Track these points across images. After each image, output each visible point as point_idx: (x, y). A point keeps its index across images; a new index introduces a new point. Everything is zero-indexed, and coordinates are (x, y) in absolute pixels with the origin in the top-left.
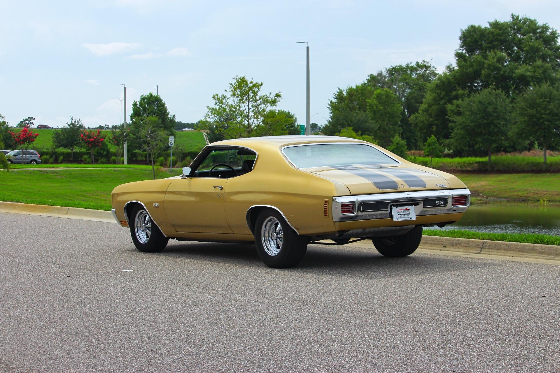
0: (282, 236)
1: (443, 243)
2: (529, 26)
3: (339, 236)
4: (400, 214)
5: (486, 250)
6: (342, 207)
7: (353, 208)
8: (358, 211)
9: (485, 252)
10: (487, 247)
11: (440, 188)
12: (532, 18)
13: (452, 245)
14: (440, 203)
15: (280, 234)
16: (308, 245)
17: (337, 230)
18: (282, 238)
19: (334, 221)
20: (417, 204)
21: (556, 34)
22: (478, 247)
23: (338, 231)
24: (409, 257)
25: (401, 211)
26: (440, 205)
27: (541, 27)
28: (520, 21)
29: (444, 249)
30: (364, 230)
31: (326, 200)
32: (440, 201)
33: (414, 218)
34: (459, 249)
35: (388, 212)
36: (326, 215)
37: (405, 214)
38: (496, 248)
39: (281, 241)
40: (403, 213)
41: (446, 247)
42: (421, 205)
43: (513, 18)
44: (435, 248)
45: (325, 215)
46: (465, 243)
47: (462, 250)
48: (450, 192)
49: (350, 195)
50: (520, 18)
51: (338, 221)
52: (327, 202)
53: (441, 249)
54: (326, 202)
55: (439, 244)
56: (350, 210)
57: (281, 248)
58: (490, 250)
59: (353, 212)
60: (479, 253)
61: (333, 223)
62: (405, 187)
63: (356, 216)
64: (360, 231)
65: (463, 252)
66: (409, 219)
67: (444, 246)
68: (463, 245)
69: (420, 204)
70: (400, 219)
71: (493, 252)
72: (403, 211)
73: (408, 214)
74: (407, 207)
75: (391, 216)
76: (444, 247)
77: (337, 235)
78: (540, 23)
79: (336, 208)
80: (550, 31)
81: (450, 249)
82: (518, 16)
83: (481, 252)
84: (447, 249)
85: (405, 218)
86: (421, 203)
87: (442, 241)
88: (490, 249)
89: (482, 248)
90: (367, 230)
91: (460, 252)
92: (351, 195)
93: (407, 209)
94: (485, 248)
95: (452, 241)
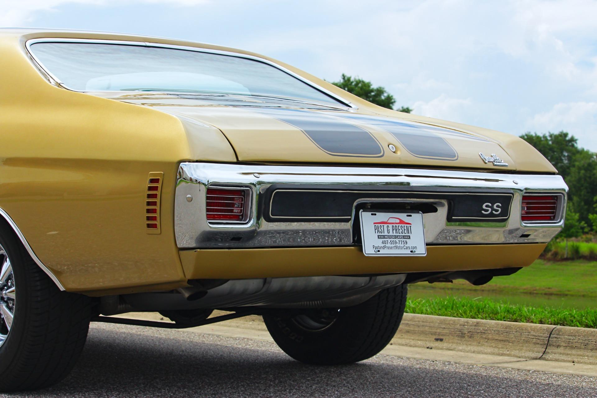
0: (13, 296)
1: (434, 330)
2: (361, 88)
3: (189, 298)
4: (384, 237)
5: (561, 350)
6: (208, 198)
7: (243, 205)
8: (258, 218)
9: (557, 356)
10: (563, 344)
11: (490, 166)
12: (366, 80)
13: (458, 336)
14: (493, 209)
15: (9, 287)
16: (93, 325)
17: (189, 276)
18: (13, 300)
19: (179, 246)
20: (430, 209)
21: (391, 99)
22: (535, 343)
23: (189, 281)
24: (364, 365)
25: (386, 225)
26: (491, 215)
27: (375, 90)
28: (352, 83)
29: (438, 344)
30: (265, 282)
31: (154, 173)
32: (493, 204)
33: (421, 250)
34: (482, 345)
35: (348, 226)
36: (155, 226)
37: (396, 237)
38: (590, 347)
39: (10, 309)
40: (391, 234)
41: (441, 340)
42: (443, 212)
43: (344, 78)
44: (412, 343)
45: (149, 226)
46: (498, 332)
47: (489, 350)
48: (516, 180)
49: (235, 160)
50: (352, 79)
51: (193, 245)
52: (157, 181)
53: (429, 345)
54: (152, 181)
55: (423, 333)
56: (232, 211)
57: (9, 329)
58: (574, 352)
59: (241, 217)
60: (540, 358)
61: (174, 250)
62: (399, 153)
63: (251, 235)
64: (253, 285)
65: (493, 354)
66: (405, 252)
67: (437, 337)
68: (490, 336)
69: (439, 209)
70: (385, 252)
71: (583, 356)
72: (390, 226)
73: (404, 237)
74: (403, 216)
75: (358, 241)
76: (437, 340)
77: (187, 295)
78: (374, 86)
79: (190, 200)
80: (386, 95)
81: (454, 346)
82: (350, 78)
83: (546, 356)
84: (444, 345)
85: (396, 247)
86: (442, 205)
87: (432, 324)
88: (572, 348)
89: (548, 345)
90: (276, 284)
91: (486, 353)
92: (238, 163)
93: (402, 222)
94: (558, 346)
95: (458, 326)
